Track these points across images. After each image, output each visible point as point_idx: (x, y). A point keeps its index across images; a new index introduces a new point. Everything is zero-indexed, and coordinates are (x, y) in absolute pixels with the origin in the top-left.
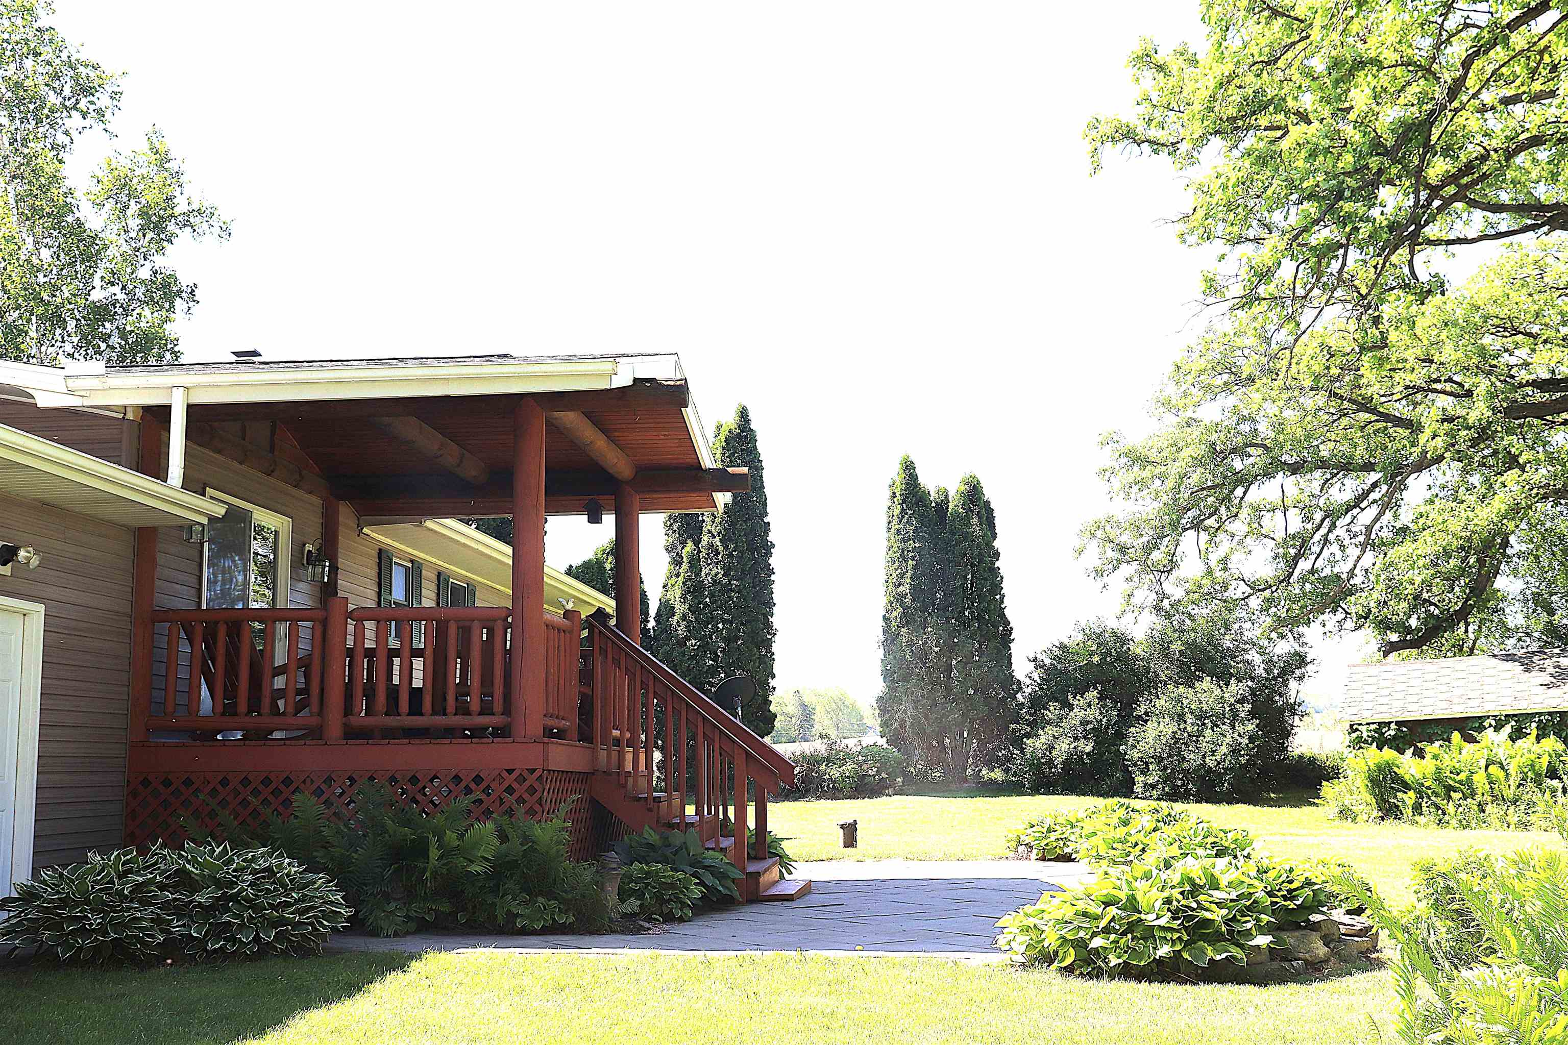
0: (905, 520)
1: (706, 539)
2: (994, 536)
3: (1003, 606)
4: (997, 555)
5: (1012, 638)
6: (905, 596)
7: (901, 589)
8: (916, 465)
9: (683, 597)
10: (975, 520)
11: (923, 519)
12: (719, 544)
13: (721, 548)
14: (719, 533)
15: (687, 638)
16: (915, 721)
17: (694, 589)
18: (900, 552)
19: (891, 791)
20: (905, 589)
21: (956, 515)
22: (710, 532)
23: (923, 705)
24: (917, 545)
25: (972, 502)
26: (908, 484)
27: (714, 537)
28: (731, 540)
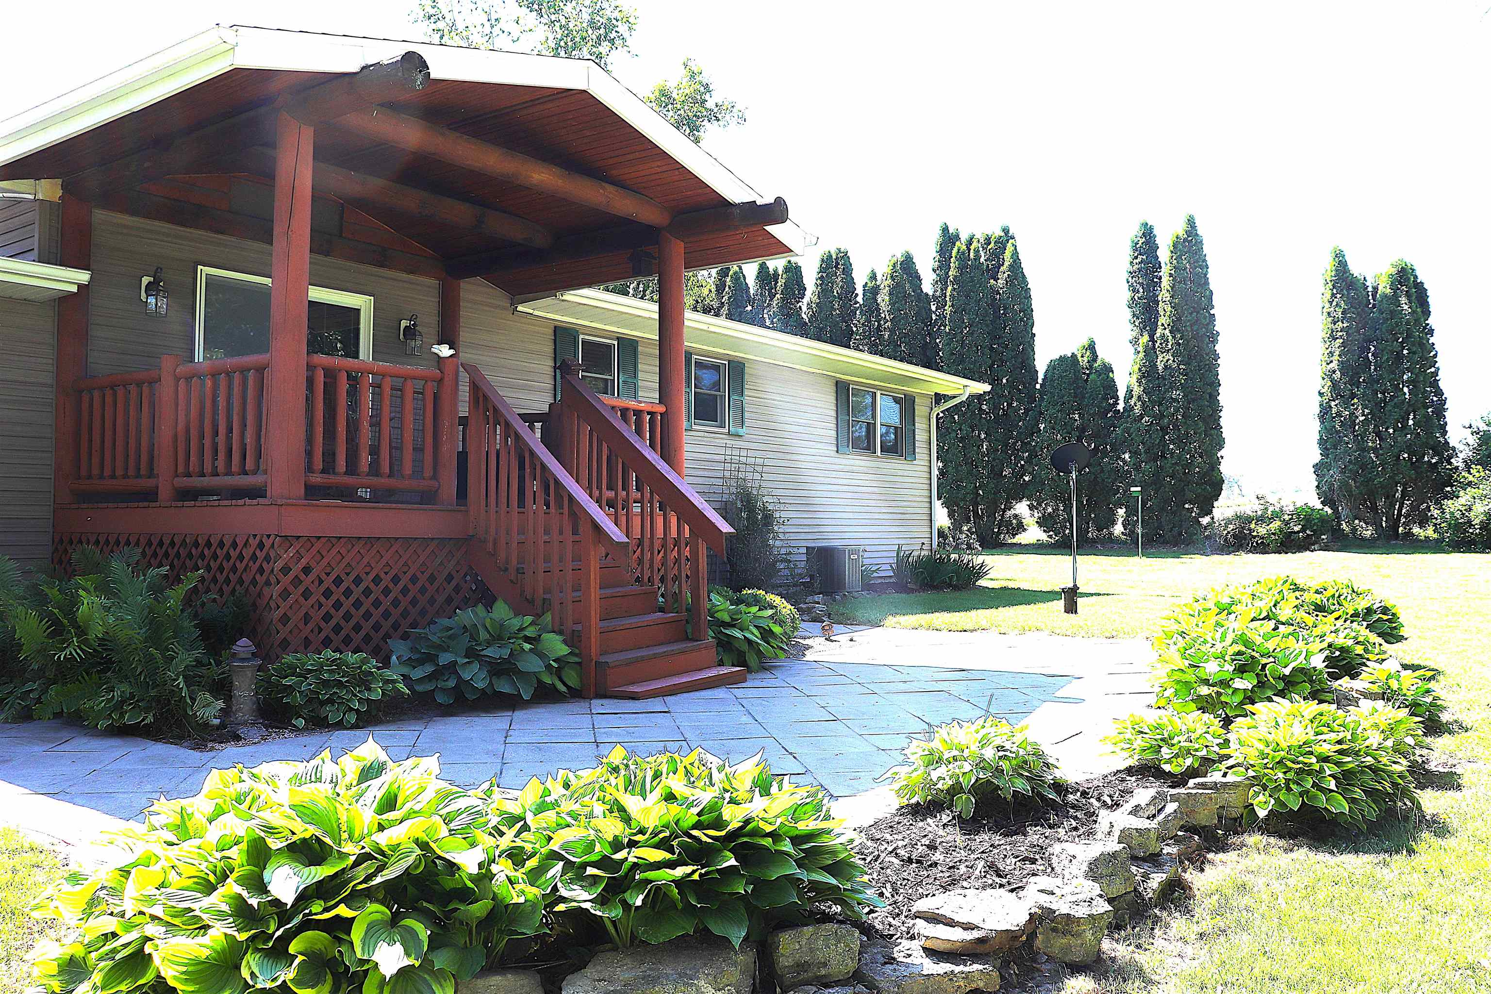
0: (1334, 303)
1: (1159, 331)
2: (1427, 313)
3: (1437, 378)
4: (1431, 332)
5: (1446, 407)
6: (1334, 372)
7: (1331, 365)
8: (1345, 253)
9: (1139, 381)
10: (1403, 300)
11: (1350, 301)
12: (1169, 334)
13: (1170, 338)
14: (1169, 325)
15: (1141, 416)
16: (1344, 485)
17: (1148, 373)
18: (1330, 332)
19: (1316, 547)
20: (1334, 365)
21: (1385, 296)
22: (1163, 325)
23: (1351, 470)
24: (1345, 325)
25: (1400, 283)
26: (1336, 270)
27: (1165, 329)
28: (1178, 330)
